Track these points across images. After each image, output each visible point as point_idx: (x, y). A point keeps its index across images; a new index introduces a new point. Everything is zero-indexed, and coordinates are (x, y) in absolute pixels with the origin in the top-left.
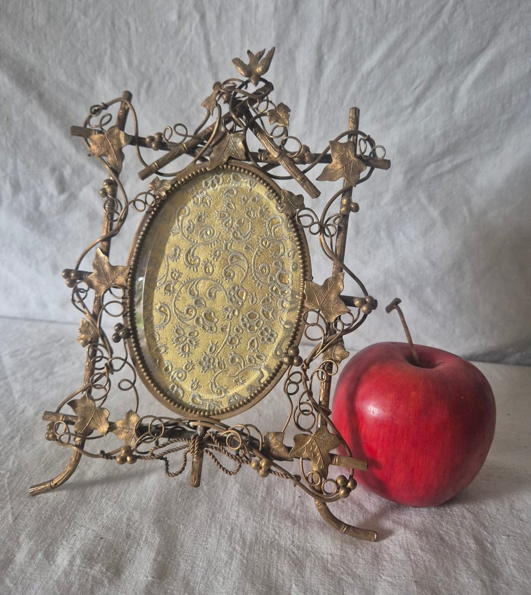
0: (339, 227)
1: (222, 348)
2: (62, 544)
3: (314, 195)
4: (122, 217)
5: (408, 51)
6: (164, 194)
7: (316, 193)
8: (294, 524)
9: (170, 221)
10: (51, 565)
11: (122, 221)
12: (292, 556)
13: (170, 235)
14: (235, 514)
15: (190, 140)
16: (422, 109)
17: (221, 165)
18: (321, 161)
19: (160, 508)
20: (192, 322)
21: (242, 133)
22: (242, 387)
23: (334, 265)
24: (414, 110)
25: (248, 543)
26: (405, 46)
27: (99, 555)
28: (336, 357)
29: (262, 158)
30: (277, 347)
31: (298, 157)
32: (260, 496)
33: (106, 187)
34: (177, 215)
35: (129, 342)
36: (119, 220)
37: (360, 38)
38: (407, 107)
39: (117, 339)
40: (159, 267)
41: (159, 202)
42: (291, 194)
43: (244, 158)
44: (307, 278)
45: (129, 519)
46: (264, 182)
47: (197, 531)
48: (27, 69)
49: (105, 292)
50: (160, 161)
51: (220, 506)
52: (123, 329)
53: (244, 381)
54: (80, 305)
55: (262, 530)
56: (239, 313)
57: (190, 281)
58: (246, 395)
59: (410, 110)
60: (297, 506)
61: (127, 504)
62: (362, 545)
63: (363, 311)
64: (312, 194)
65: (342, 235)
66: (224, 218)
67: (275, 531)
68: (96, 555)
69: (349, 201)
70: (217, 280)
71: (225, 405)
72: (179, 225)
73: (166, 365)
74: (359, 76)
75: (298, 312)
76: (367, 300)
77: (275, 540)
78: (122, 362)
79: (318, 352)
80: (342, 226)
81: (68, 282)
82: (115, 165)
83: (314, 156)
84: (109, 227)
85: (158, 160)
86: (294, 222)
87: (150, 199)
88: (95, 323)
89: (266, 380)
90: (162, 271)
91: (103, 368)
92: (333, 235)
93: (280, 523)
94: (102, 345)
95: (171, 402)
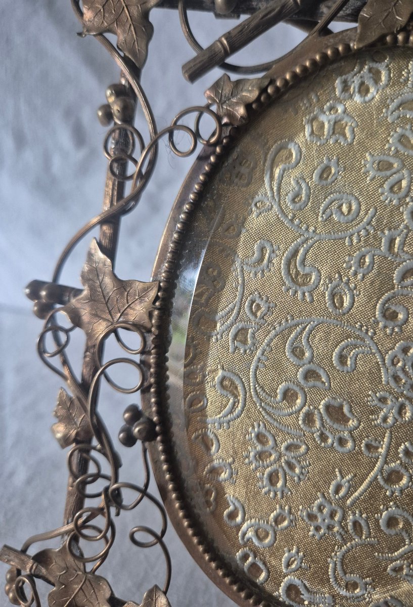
4: (144, 171)
6: (241, 111)
9: (252, 181)
11: (144, 177)
13: (250, 212)
20: (295, 422)
33: (112, 99)
34: (268, 164)
35: (154, 449)
36: (135, 176)
39: (129, 441)
40: (223, 287)
41: (227, 132)
49: (106, 336)
50: (233, 34)
54: (56, 362)
57: (292, 322)
66: (388, 173)
70: (362, 326)
72: (272, 189)
73: (231, 508)
78: (138, 495)
81: (36, 308)
82: (133, 51)
84: (115, 193)
85: (229, 33)
87: (208, 125)
88: (84, 402)
90: (228, 296)
91: (99, 495)
94: (99, 451)
95: (240, 589)
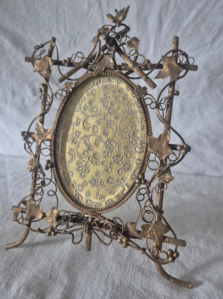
0: (167, 104)
1: (102, 174)
2: (16, 279)
3: (153, 87)
4: (50, 103)
5: (208, 13)
6: (71, 90)
7: (154, 86)
8: (143, 275)
9: (75, 105)
10: (8, 292)
11: (50, 105)
12: (141, 295)
13: (75, 112)
14: (110, 266)
15: (85, 61)
16: (216, 44)
17: (101, 73)
18: (157, 68)
19: (70, 261)
20: (86, 159)
21: (112, 54)
22: (113, 196)
23: (165, 126)
24: (212, 45)
25: (116, 285)
26: (206, 11)
27: (33, 287)
28: (166, 180)
29: (124, 68)
30: (132, 173)
31: (144, 66)
32: (125, 256)
33: (42, 87)
34: (78, 101)
35: (53, 170)
36: (48, 105)
37: (181, 8)
38: (209, 43)
39: (47, 168)
40: (69, 129)
41: (68, 94)
42: (140, 87)
43: (113, 68)
44: (149, 134)
45: (52, 267)
46: (125, 80)
47: (88, 276)
48: (18, 37)
49: (41, 143)
50: (69, 73)
51: (103, 261)
52: (50, 163)
53: (114, 193)
54: (28, 150)
55: (125, 278)
56: (111, 154)
57: (85, 136)
58: (116, 200)
59: (210, 45)
60: (146, 263)
61: (53, 257)
62: (182, 291)
63: (182, 153)
64: (152, 86)
65: (169, 109)
66: (103, 102)
67: (132, 278)
68: (32, 287)
69: (173, 90)
70: (100, 136)
71: (104, 206)
72: (79, 106)
73: (73, 183)
74: (182, 28)
75: (144, 153)
76: (184, 146)
77: (132, 284)
78: (49, 181)
79: (155, 176)
80: (169, 104)
81: (23, 138)
82: (47, 76)
83: (153, 65)
84: (43, 109)
85: (68, 72)
86: (141, 102)
87: (64, 94)
88: (36, 159)
89: (127, 192)
90: (71, 131)
91: (39, 184)
92: (164, 109)
93: (135, 274)
94: (40, 172)
95: (75, 203)
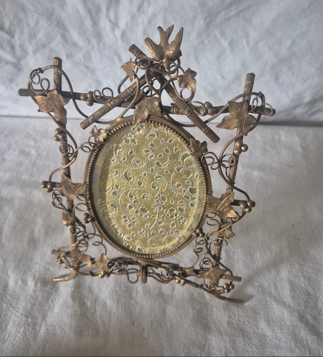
1: (154, 226)
3: (215, 140)
4: (74, 153)
9: (110, 154)
13: (111, 162)
20: (133, 213)
22: (168, 245)
28: (227, 236)
29: (174, 111)
30: (189, 227)
33: (58, 135)
34: (114, 150)
35: (95, 223)
39: (87, 222)
40: (107, 181)
42: (197, 142)
44: (209, 192)
52: (90, 217)
54: (59, 206)
56: (163, 209)
57: (129, 189)
58: (171, 249)
69: (241, 144)
70: (147, 190)
71: (158, 252)
72: (116, 157)
73: (120, 233)
76: (248, 204)
78: (93, 235)
86: (200, 160)
88: (71, 214)
89: (183, 242)
90: (109, 184)
91: (81, 236)
92: (228, 168)
